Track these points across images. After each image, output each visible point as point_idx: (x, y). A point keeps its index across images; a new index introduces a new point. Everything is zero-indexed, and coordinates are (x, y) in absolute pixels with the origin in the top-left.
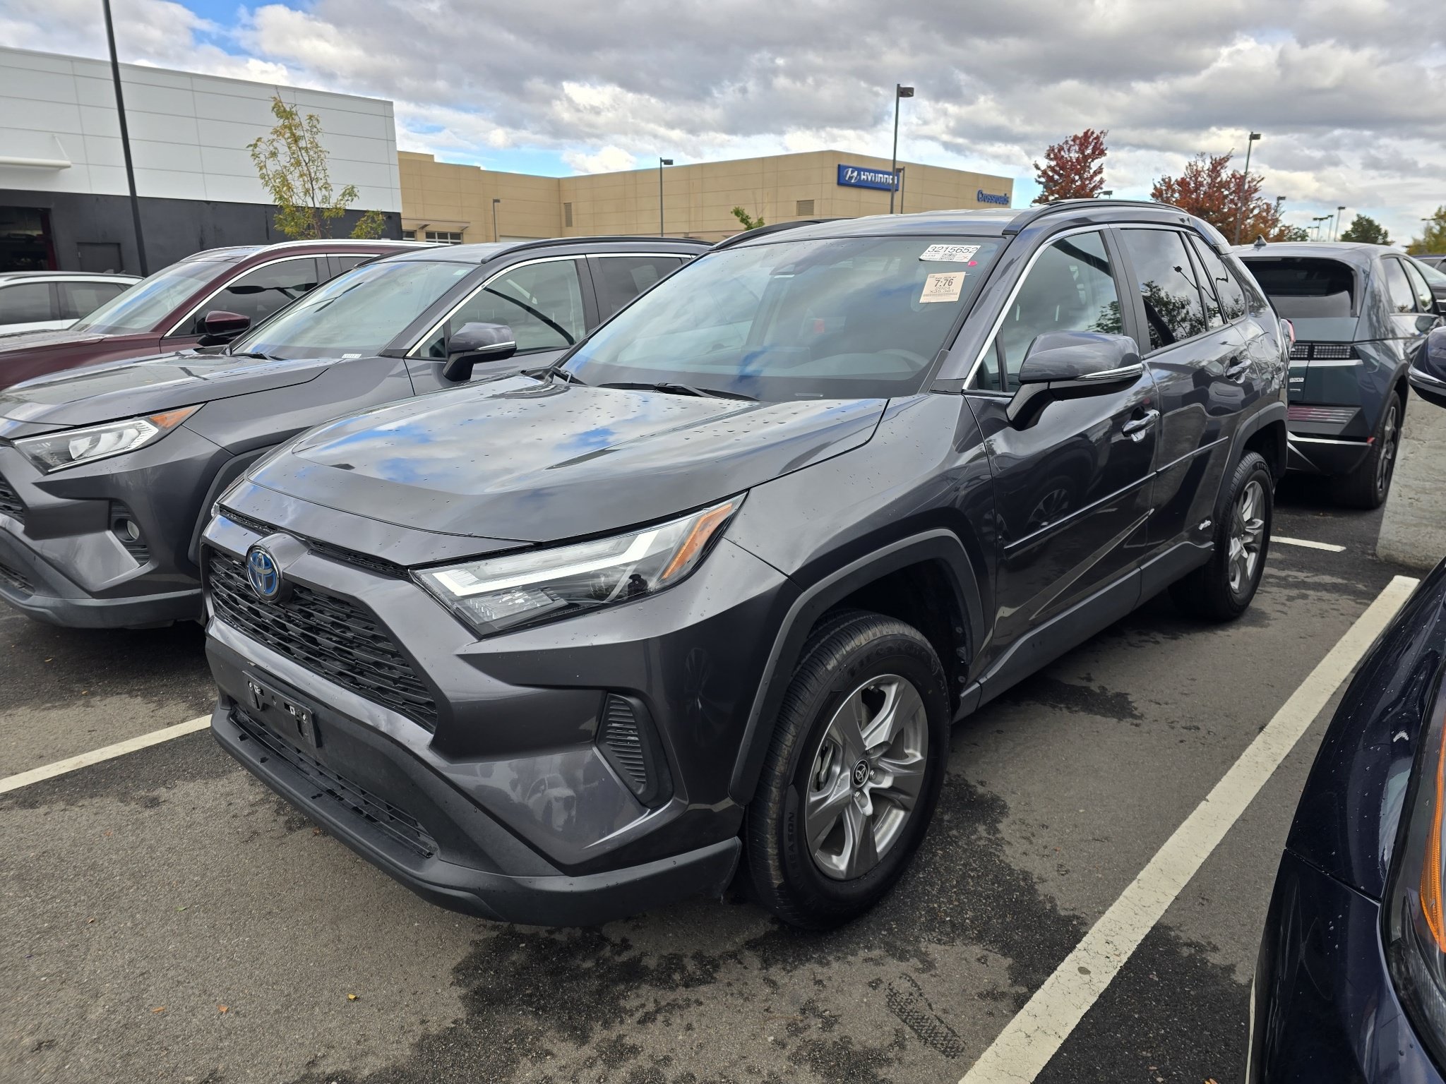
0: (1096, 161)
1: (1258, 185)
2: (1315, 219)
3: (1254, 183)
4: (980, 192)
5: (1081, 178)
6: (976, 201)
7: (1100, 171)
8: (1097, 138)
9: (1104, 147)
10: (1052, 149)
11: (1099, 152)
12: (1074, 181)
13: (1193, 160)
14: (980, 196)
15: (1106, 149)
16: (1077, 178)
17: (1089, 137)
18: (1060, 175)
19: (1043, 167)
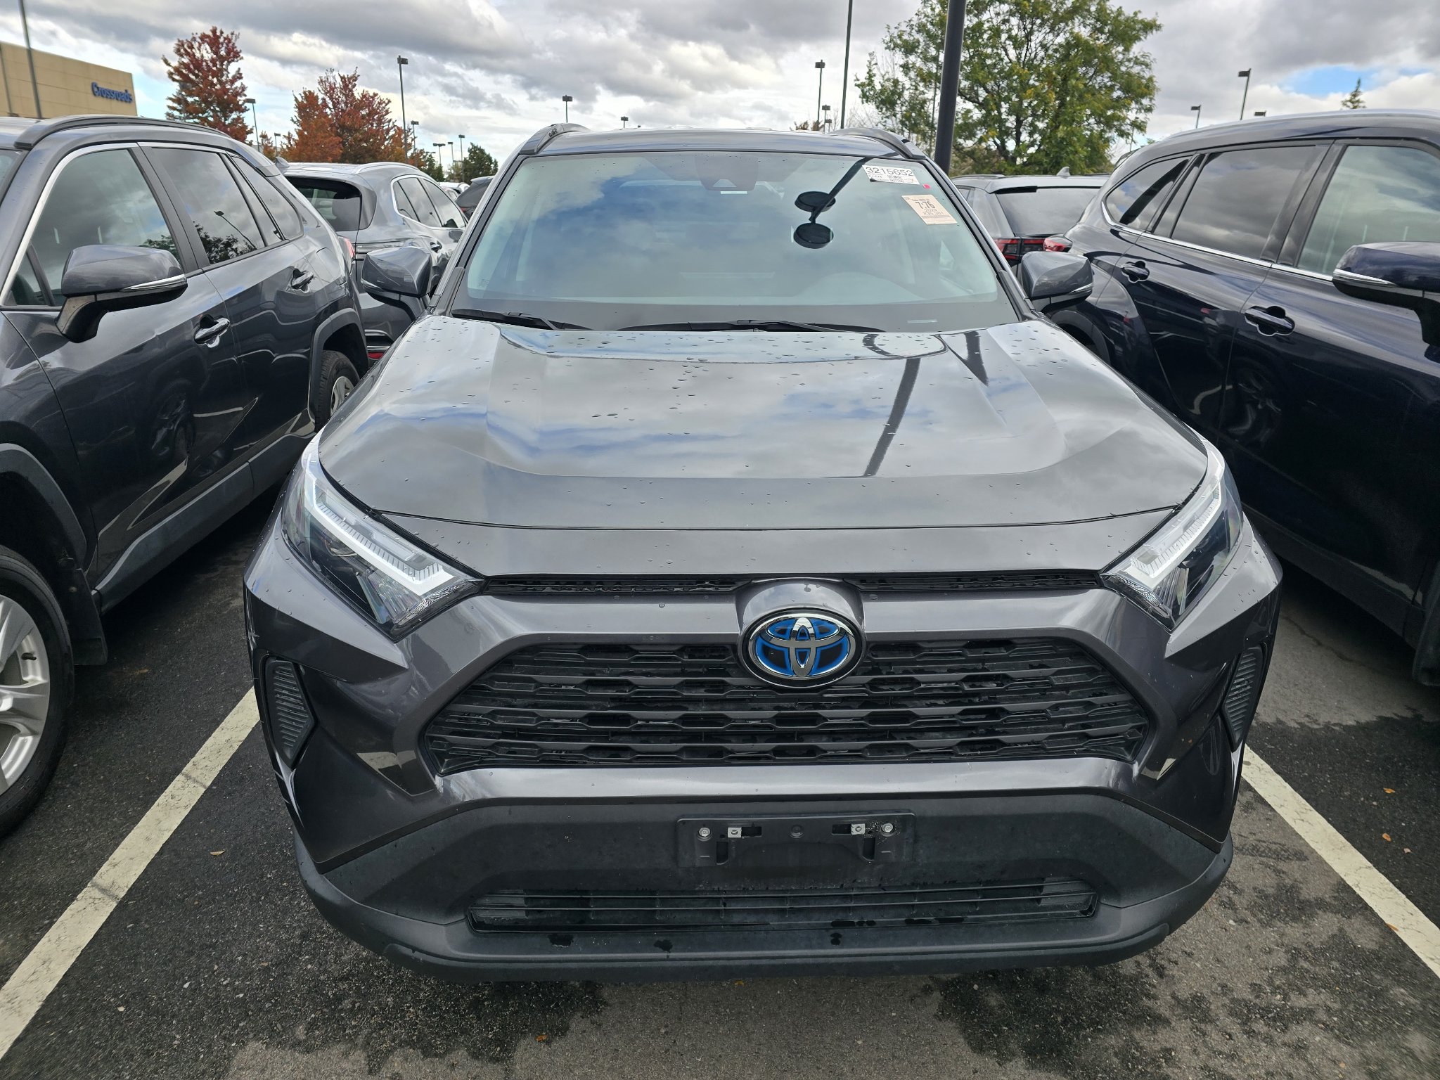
0: (232, 64)
1: (387, 107)
2: (435, 145)
3: (384, 105)
4: (94, 86)
5: (220, 82)
6: (93, 97)
7: (239, 76)
8: (228, 40)
9: (238, 49)
10: (181, 44)
11: (233, 55)
12: (213, 85)
13: (323, 75)
14: (96, 90)
15: (241, 51)
16: (215, 80)
17: (219, 37)
18: (197, 76)
19: (175, 63)
